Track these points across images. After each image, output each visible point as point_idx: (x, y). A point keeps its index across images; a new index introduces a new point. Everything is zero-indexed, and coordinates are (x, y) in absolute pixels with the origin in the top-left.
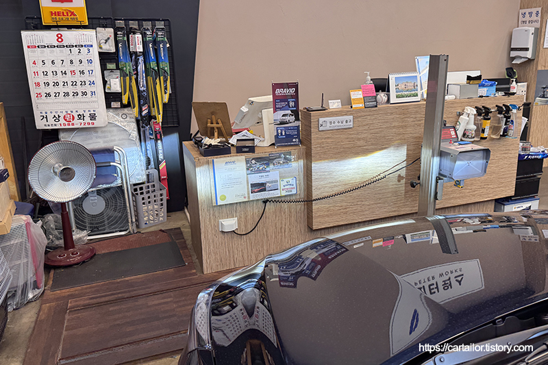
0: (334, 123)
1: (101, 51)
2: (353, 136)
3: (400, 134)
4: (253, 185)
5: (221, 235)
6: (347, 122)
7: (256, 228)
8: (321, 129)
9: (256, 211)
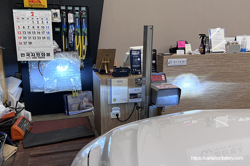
0: (176, 62)
1: (53, 21)
2: (186, 70)
3: (213, 70)
4: (131, 95)
5: (111, 121)
6: (183, 62)
7: (130, 118)
8: (169, 65)
9: (131, 108)
